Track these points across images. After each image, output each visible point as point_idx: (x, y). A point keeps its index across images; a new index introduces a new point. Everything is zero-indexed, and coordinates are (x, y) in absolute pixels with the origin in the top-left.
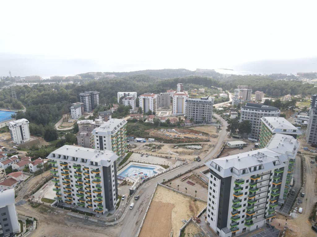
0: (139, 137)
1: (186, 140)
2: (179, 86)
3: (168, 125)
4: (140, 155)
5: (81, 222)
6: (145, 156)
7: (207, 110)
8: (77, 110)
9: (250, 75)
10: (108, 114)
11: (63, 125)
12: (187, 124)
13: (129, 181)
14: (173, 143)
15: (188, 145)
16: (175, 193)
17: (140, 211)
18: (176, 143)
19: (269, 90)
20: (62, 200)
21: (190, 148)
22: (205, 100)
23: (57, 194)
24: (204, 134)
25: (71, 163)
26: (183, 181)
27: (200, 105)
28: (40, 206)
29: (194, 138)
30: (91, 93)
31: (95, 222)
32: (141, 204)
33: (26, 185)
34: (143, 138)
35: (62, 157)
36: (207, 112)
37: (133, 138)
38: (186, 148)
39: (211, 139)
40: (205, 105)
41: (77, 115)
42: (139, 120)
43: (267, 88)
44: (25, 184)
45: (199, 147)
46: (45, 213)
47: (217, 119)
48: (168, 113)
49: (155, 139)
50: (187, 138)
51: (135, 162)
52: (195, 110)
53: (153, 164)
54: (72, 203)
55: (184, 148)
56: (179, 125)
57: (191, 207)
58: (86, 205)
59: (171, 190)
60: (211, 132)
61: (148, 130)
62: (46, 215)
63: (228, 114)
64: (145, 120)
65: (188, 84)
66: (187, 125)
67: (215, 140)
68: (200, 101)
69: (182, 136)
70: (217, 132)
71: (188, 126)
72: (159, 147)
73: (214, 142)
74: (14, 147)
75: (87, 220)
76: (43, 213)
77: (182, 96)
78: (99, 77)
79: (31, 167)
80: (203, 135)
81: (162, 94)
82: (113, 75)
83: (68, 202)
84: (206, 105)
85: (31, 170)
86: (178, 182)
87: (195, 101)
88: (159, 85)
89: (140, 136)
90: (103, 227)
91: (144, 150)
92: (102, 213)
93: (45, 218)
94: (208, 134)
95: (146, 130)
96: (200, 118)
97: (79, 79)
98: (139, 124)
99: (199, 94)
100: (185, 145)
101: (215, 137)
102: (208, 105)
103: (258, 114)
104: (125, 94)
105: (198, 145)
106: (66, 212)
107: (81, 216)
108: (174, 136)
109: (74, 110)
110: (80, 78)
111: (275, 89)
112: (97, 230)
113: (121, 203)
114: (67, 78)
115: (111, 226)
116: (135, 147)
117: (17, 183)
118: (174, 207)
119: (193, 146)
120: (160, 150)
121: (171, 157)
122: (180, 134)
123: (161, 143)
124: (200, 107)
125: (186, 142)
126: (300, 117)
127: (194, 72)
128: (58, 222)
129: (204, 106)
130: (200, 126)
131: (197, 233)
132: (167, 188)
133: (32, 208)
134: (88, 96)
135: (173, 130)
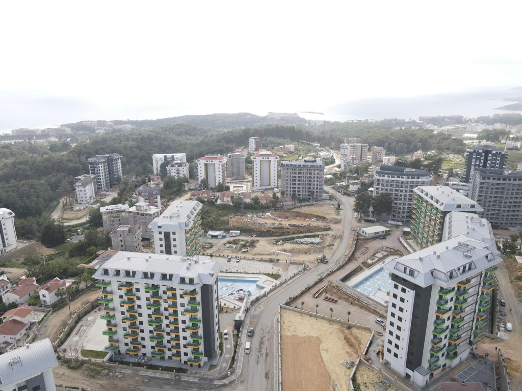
0: (213, 229)
1: (293, 229)
2: (252, 141)
3: (256, 206)
4: (226, 259)
5: (169, 385)
6: (234, 261)
7: (316, 179)
8: (87, 188)
9: (353, 121)
10: (154, 193)
11: (65, 216)
12: (286, 204)
13: (226, 306)
14: (273, 236)
15: (299, 237)
16: (313, 319)
17: (264, 355)
18: (278, 236)
19: (390, 144)
20: (119, 351)
21: (302, 243)
22: (311, 164)
23: (111, 339)
24: (319, 218)
25: (140, 283)
26: (316, 297)
27: (305, 171)
28: (85, 365)
29: (305, 226)
30: (108, 158)
31: (196, 383)
32: (261, 343)
33: (43, 330)
34: (220, 230)
35: (122, 274)
36: (316, 183)
37: (203, 231)
38: (296, 243)
39: (332, 226)
40: (313, 172)
41: (88, 198)
42: (208, 201)
43: (386, 141)
44: (41, 327)
45: (317, 240)
46: (99, 377)
47: (328, 193)
48: (245, 187)
49: (241, 232)
50: (294, 226)
52: (297, 181)
53: (253, 273)
54: (140, 354)
55: (293, 243)
56: (274, 205)
57: (347, 340)
58: (168, 354)
59: (305, 314)
60: (327, 214)
61: (225, 216)
62: (101, 380)
63: (344, 184)
64: (216, 201)
65: (265, 138)
66: (288, 205)
67: (338, 226)
68: (304, 166)
69: (286, 223)
70: (338, 214)
71: (289, 207)
72: (252, 244)
73: (338, 230)
75: (180, 381)
76: (94, 378)
77: (268, 158)
78: (103, 129)
79: (44, 296)
80: (317, 220)
81: (230, 156)
82: (128, 127)
83: (131, 353)
84: (315, 170)
85: (45, 301)
86: (308, 299)
87: (296, 165)
88: (219, 141)
89: (215, 227)
90: (212, 389)
91: (229, 251)
92: (200, 364)
93: (102, 386)
94: (325, 218)
95: (223, 217)
96: (304, 193)
97: (66, 133)
98: (209, 208)
99: (286, 154)
100: (293, 239)
101: (337, 222)
102: (316, 172)
103: (400, 182)
104: (165, 157)
105: (314, 236)
107: (167, 375)
108: (272, 224)
109: (81, 188)
110: (69, 131)
111: (398, 142)
113: (224, 344)
114: (43, 131)
115: (225, 385)
116: (211, 247)
117: (27, 327)
118: (321, 341)
119: (307, 240)
120: (255, 249)
121: (278, 260)
122: (281, 221)
123: (252, 236)
124: (305, 175)
125: (294, 233)
126: (453, 184)
127: (264, 119)
129: (310, 173)
130: (307, 205)
131: (378, 381)
132: (298, 312)
133: (70, 370)
134: (103, 162)
135: (267, 214)
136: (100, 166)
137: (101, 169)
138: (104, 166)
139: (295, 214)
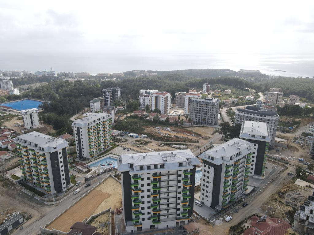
0: (134, 132)
1: (175, 139)
2: (205, 86)
3: (166, 123)
4: (123, 148)
5: (27, 198)
6: (127, 150)
7: (210, 111)
8: (95, 104)
10: (110, 109)
12: (185, 124)
14: (161, 141)
15: (175, 144)
18: (164, 141)
21: (174, 147)
23: (23, 172)
24: (197, 134)
27: (203, 105)
29: (183, 138)
30: (113, 89)
31: (38, 200)
33: (7, 163)
34: (137, 133)
35: (22, 141)
36: (209, 113)
37: (128, 132)
38: (172, 147)
39: (202, 141)
41: (96, 109)
45: (184, 147)
46: (5, 187)
48: (181, 112)
49: (147, 136)
50: (177, 137)
51: (114, 154)
52: (198, 111)
55: (170, 146)
56: (176, 124)
58: (41, 185)
60: (205, 133)
61: (145, 126)
64: (146, 117)
67: (205, 141)
68: (203, 102)
69: (173, 134)
71: (186, 126)
72: (147, 144)
74: (23, 131)
75: (33, 197)
76: (3, 186)
77: (193, 96)
80: (195, 135)
81: (179, 94)
82: (155, 74)
84: (209, 106)
87: (198, 101)
90: (41, 205)
92: (51, 193)
93: (3, 191)
94: (200, 135)
95: (144, 126)
98: (139, 120)
100: (171, 144)
101: (207, 138)
104: (146, 91)
105: (184, 145)
106: (21, 189)
107: (30, 194)
108: (165, 134)
109: (92, 104)
112: (34, 207)
115: (48, 205)
116: (125, 142)
118: (110, 197)
119: (178, 146)
123: (151, 139)
124: (203, 108)
125: (174, 141)
128: (10, 196)
129: (207, 107)
130: (199, 127)
131: (105, 222)
132: (116, 180)
134: (110, 92)
135: (168, 128)
136: (108, 93)
137: (108, 95)
138: (110, 94)
139: (184, 130)
